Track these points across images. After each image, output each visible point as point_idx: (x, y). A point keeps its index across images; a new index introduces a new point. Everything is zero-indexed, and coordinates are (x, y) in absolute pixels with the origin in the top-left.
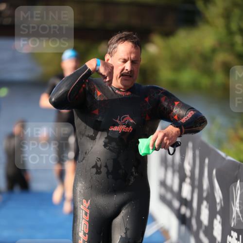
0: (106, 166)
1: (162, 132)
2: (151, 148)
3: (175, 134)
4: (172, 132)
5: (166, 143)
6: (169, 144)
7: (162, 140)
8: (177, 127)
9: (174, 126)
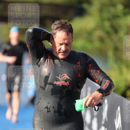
0: (53, 107)
1: (92, 96)
2: (83, 106)
3: (99, 97)
4: (98, 96)
5: (94, 103)
6: (95, 104)
7: (91, 101)
8: (101, 93)
9: (99, 92)
